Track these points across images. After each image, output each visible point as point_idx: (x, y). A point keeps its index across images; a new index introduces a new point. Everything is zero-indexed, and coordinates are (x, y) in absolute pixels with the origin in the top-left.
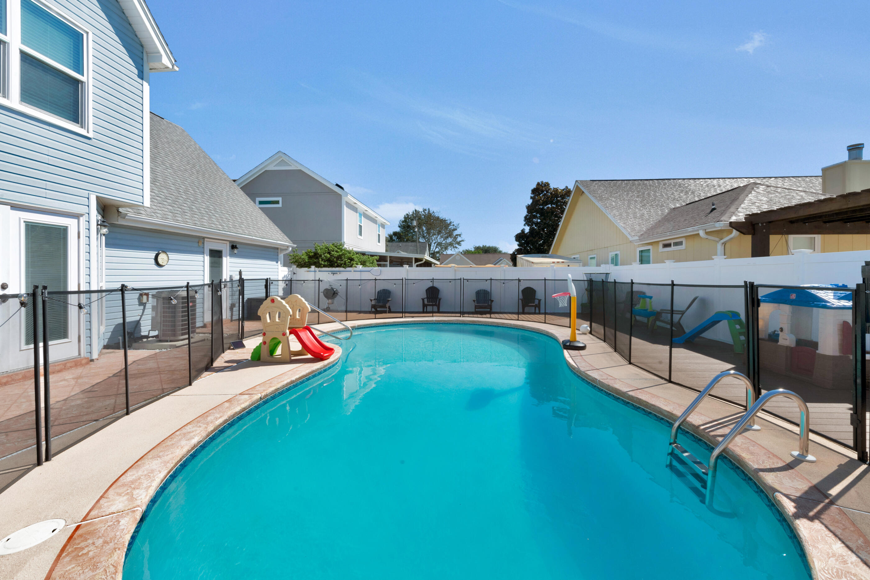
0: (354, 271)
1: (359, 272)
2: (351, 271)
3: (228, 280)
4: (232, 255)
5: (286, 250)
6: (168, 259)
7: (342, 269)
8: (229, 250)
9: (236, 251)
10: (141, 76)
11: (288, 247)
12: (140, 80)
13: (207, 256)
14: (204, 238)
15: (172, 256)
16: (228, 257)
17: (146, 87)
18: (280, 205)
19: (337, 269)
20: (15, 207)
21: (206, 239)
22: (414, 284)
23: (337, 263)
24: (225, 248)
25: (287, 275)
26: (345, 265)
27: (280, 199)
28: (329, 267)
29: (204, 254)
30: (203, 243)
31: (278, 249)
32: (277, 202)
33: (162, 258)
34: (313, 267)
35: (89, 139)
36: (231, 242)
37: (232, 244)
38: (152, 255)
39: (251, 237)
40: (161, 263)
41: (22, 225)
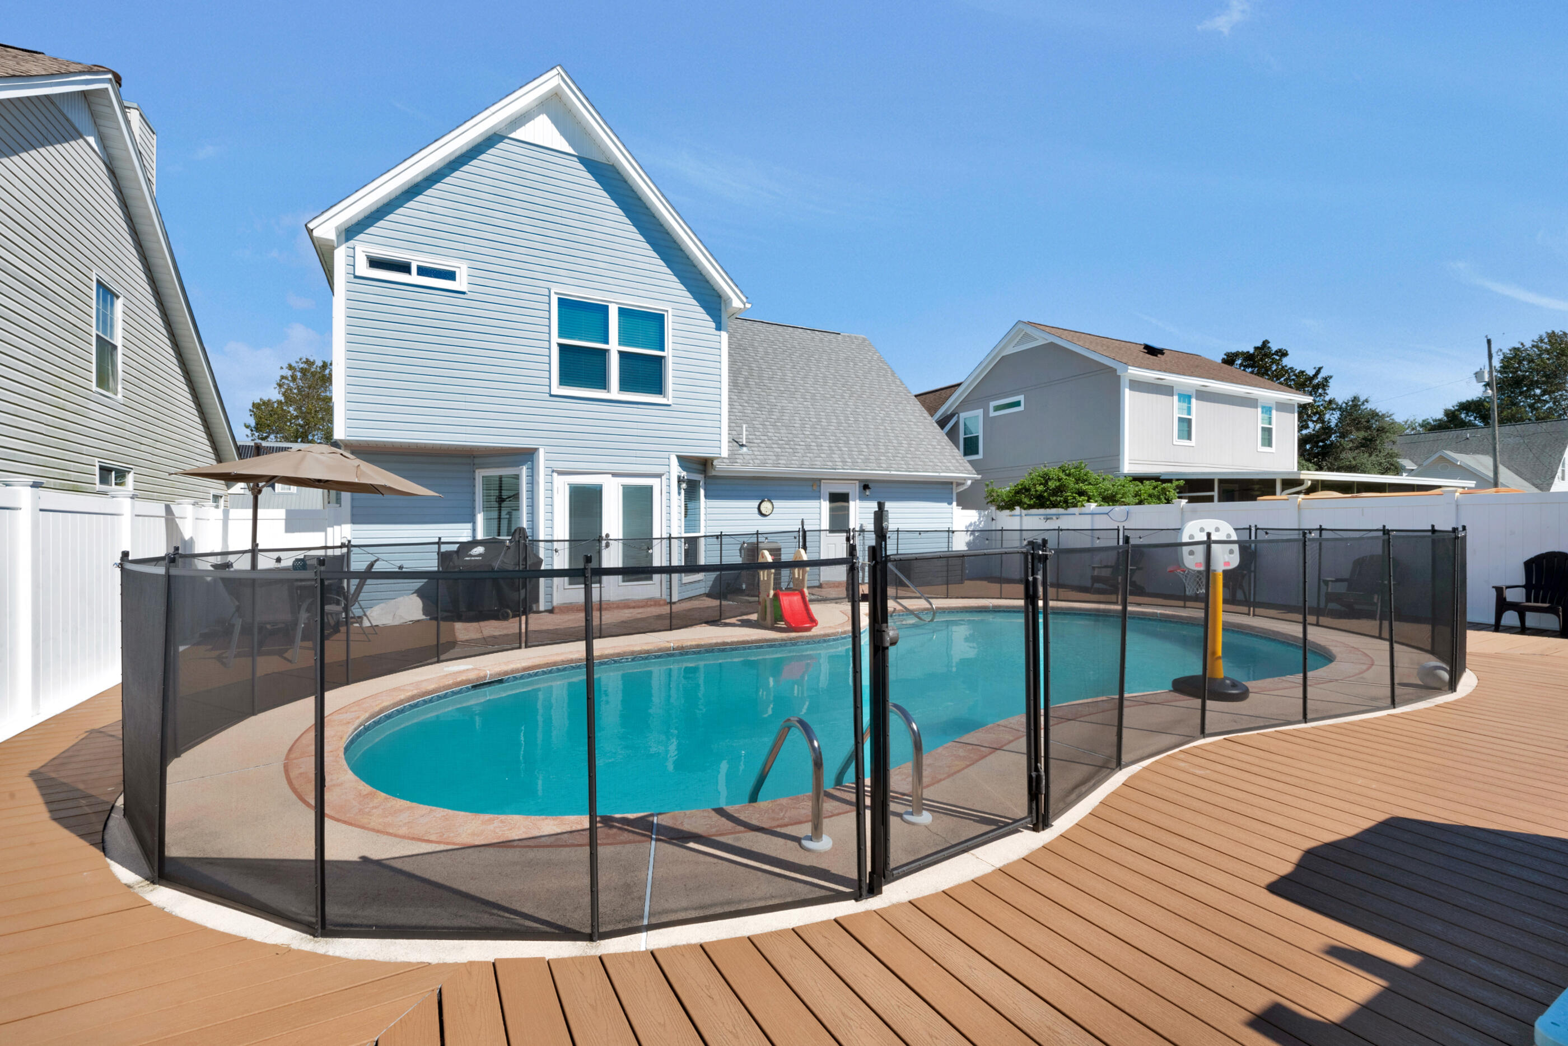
0: (1080, 514)
1: (1090, 516)
2: (1075, 514)
3: (857, 529)
4: (863, 498)
5: (963, 484)
6: (773, 508)
7: (1061, 511)
8: (859, 492)
9: (868, 492)
10: (719, 328)
11: (965, 480)
12: (718, 333)
13: (825, 500)
14: (820, 480)
15: (777, 503)
16: (858, 501)
17: (724, 335)
18: (1021, 408)
19: (1054, 511)
20: (614, 475)
21: (823, 481)
22: (1140, 538)
23: (1049, 500)
24: (853, 489)
25: (975, 522)
26: (1067, 504)
27: (1021, 398)
28: (1038, 508)
29: (820, 499)
30: (820, 486)
31: (952, 483)
32: (1017, 404)
33: (766, 507)
34: (1018, 510)
35: (669, 405)
36: (860, 481)
37: (862, 484)
38: (756, 503)
39: (888, 472)
40: (764, 512)
41: (621, 489)
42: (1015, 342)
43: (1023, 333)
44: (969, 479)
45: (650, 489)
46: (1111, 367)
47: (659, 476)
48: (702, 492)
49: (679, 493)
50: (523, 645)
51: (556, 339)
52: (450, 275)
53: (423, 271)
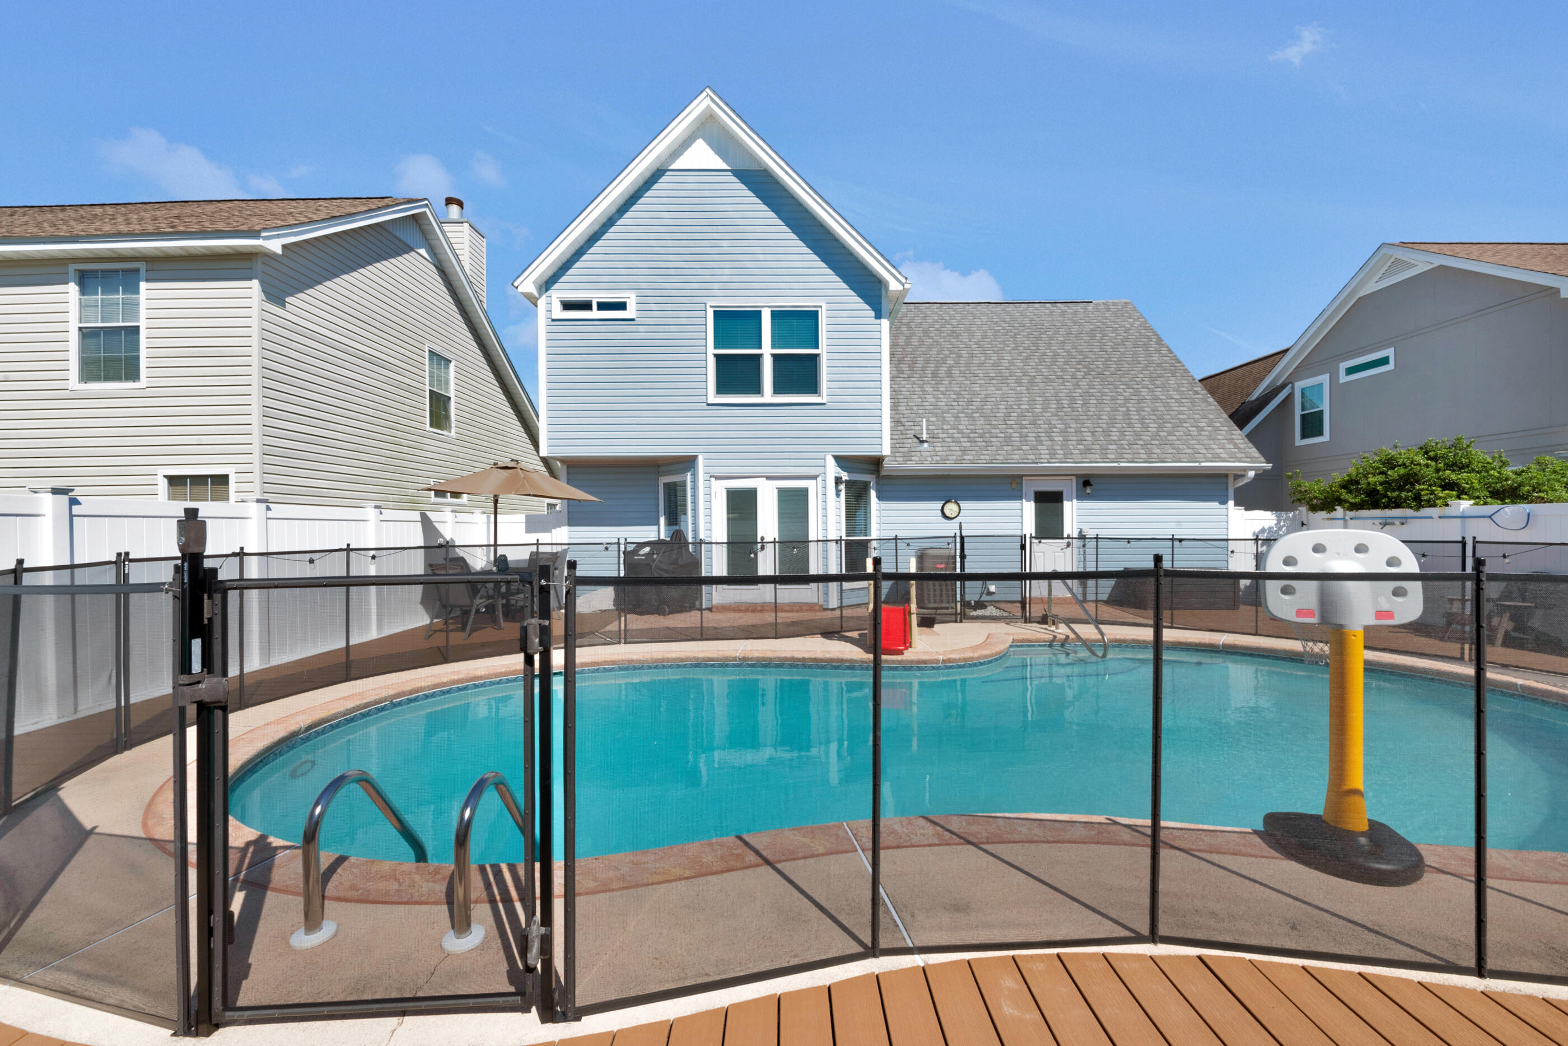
0: (1440, 517)
1: (1464, 520)
2: (1431, 518)
3: (1075, 535)
4: (1081, 497)
5: (1243, 476)
6: (960, 510)
7: (1409, 512)
8: (1077, 490)
9: (1088, 490)
10: (878, 316)
11: (1245, 471)
12: (878, 321)
13: (1027, 501)
14: (1021, 476)
15: (964, 505)
16: (1075, 501)
17: (885, 323)
18: (1391, 366)
19: (1396, 512)
20: (769, 478)
21: (1024, 478)
23: (1386, 496)
24: (1068, 487)
25: (1270, 528)
26: (1419, 502)
27: (1390, 352)
28: (1369, 509)
29: (1021, 499)
30: (1021, 484)
31: (1226, 476)
32: (1384, 361)
33: (951, 509)
34: (1339, 511)
35: (824, 404)
36: (1077, 476)
37: (1082, 481)
38: (939, 505)
39: (1116, 465)
40: (948, 514)
41: (776, 492)
42: (1379, 274)
43: (1392, 260)
44: (1252, 470)
45: (805, 492)
46: (1552, 288)
47: (814, 477)
48: (873, 493)
49: (838, 495)
50: (623, 641)
51: (711, 350)
52: (622, 306)
53: (603, 306)
